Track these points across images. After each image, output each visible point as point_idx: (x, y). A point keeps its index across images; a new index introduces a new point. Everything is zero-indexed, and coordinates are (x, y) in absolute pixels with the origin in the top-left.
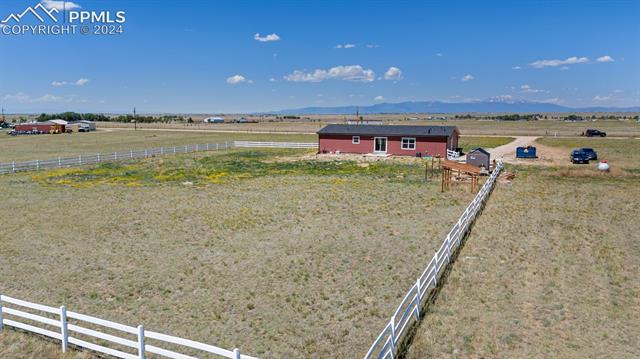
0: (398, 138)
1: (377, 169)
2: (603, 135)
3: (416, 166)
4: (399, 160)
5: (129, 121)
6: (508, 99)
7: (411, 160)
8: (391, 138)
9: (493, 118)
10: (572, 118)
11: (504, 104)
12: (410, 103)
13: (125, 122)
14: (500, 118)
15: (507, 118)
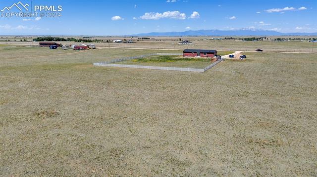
0: (203, 53)
1: (199, 59)
2: (262, 51)
3: (206, 59)
4: (203, 58)
5: (80, 41)
6: (252, 29)
7: (206, 58)
8: (201, 53)
9: (242, 39)
10: (279, 39)
11: (250, 31)
12: (203, 30)
13: (78, 42)
14: (246, 39)
15: (249, 40)
